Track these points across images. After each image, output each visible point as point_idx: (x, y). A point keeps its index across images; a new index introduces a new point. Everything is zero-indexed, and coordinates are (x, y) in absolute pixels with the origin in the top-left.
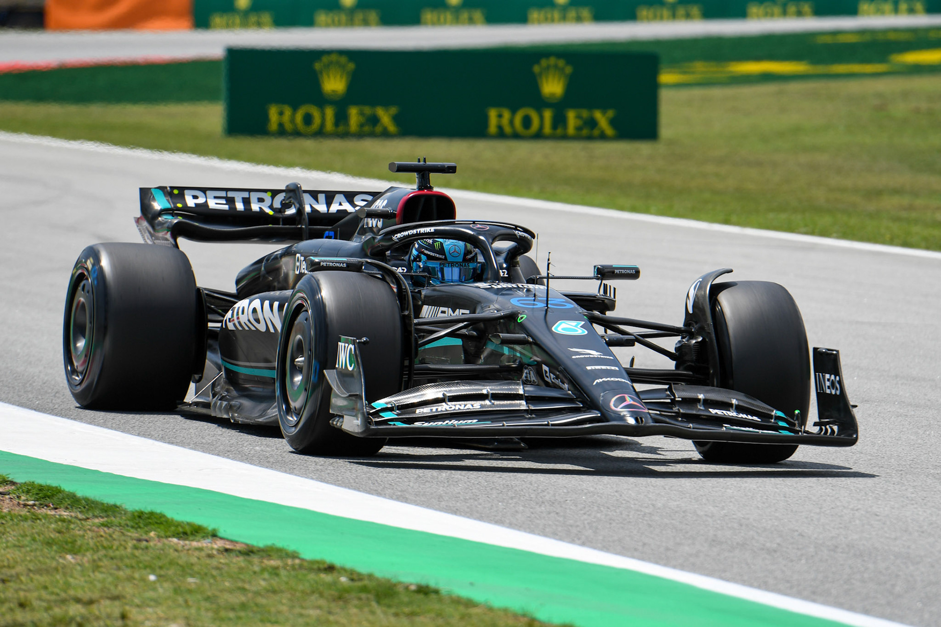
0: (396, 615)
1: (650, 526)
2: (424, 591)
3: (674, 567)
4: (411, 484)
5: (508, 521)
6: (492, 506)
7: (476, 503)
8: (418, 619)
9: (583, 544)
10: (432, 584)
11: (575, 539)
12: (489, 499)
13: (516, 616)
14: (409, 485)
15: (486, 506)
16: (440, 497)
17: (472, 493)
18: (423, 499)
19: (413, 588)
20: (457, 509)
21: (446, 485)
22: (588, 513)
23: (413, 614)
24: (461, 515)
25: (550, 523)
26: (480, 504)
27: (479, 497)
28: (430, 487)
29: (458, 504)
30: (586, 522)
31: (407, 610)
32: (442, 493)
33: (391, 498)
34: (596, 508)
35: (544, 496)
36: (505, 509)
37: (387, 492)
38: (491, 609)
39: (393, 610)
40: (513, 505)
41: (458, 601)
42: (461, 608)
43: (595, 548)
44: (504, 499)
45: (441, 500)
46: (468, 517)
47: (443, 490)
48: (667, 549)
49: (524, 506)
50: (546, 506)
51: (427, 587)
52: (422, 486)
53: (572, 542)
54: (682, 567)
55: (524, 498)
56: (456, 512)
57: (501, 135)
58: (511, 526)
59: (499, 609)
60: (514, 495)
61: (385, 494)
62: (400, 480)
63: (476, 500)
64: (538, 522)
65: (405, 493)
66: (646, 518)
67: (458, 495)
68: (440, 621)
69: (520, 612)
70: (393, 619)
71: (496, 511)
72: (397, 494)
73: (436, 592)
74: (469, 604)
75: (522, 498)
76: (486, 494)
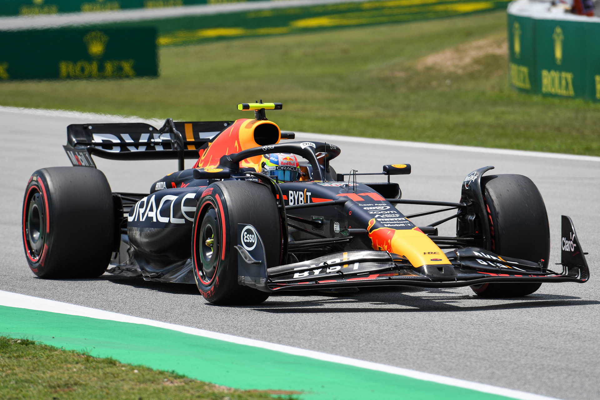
0: (9, 358)
1: (157, 299)
2: (26, 343)
3: (170, 322)
4: (18, 282)
5: (74, 301)
6: (65, 292)
7: (56, 291)
8: (22, 359)
9: (118, 312)
10: (30, 339)
11: (114, 309)
12: (63, 288)
13: (78, 355)
14: (17, 282)
15: (62, 292)
16: (35, 288)
17: (54, 285)
18: (25, 290)
19: (19, 341)
20: (45, 295)
21: (38, 282)
22: (121, 293)
23: (19, 356)
24: (47, 298)
25: (99, 300)
26: (59, 291)
27: (58, 287)
28: (29, 283)
29: (46, 292)
30: (120, 299)
31: (15, 355)
32: (36, 286)
33: (6, 290)
34: (125, 291)
35: (96, 285)
36: (73, 293)
37: (4, 287)
38: (64, 351)
39: (7, 355)
40: (78, 291)
41: (45, 348)
42: (47, 352)
43: (125, 314)
44: (72, 288)
45: (36, 290)
46: (52, 299)
47: (37, 284)
48: (166, 312)
49: (84, 291)
50: (96, 290)
51: (28, 340)
52: (24, 283)
53: (112, 310)
54: (175, 322)
55: (84, 286)
56: (44, 297)
57: (69, 77)
58: (76, 303)
59: (70, 351)
60: (78, 285)
61: (3, 288)
62: (12, 280)
63: (56, 289)
64: (92, 300)
65: (14, 287)
66: (154, 295)
67: (45, 287)
68: (35, 360)
69: (81, 353)
70: (7, 360)
71: (68, 295)
72: (9, 288)
73: (33, 343)
74: (52, 349)
75: (83, 287)
76: (61, 286)
